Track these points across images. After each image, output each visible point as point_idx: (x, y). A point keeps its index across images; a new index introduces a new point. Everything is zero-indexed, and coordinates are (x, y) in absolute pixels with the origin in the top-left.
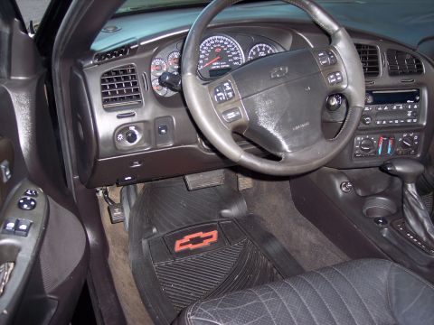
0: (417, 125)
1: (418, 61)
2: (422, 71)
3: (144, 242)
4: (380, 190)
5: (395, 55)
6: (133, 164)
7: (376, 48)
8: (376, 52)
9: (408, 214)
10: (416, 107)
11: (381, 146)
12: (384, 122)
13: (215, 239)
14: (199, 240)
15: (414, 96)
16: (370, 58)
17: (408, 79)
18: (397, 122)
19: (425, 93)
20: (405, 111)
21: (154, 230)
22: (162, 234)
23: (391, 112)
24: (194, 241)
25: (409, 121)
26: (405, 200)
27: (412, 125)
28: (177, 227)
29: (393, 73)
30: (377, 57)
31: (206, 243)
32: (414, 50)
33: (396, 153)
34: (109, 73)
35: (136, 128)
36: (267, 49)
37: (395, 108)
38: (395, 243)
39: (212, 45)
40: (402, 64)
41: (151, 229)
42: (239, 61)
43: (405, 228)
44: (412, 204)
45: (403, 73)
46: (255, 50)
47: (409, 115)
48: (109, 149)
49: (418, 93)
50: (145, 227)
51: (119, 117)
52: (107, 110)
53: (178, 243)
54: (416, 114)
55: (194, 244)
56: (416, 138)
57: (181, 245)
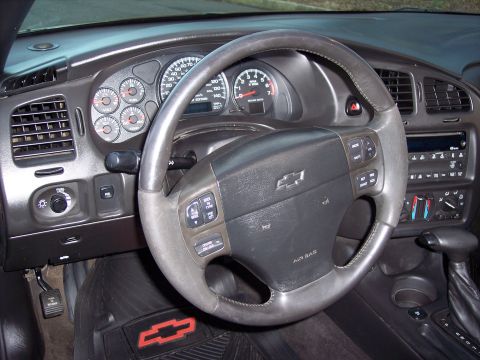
0: (462, 179)
1: (463, 94)
2: (469, 107)
3: (96, 335)
4: (411, 266)
5: (434, 84)
6: (66, 240)
7: (408, 75)
8: (409, 81)
9: (456, 305)
10: (461, 155)
11: (415, 208)
12: (420, 177)
13: (192, 329)
14: (171, 331)
15: (458, 141)
16: (401, 89)
17: (452, 118)
18: (436, 175)
19: (473, 138)
20: (447, 161)
21: (111, 318)
22: (121, 323)
23: (429, 163)
24: (165, 332)
25: (452, 175)
26: (451, 284)
27: (456, 179)
28: (141, 313)
29: (431, 111)
30: (410, 89)
31: (181, 334)
32: (458, 79)
33: (436, 218)
34: (26, 108)
35: (67, 190)
36: (260, 76)
37: (434, 157)
38: (440, 346)
39: (183, 70)
40: (442, 98)
41: (106, 317)
42: (221, 92)
43: (452, 324)
44: (463, 292)
45: (444, 110)
46: (244, 77)
47: (453, 166)
48: (24, 222)
49: (465, 137)
50: (98, 315)
51: (38, 174)
52: (20, 164)
53: (143, 335)
54: (462, 165)
55: (164, 336)
56: (461, 197)
57: (147, 338)
